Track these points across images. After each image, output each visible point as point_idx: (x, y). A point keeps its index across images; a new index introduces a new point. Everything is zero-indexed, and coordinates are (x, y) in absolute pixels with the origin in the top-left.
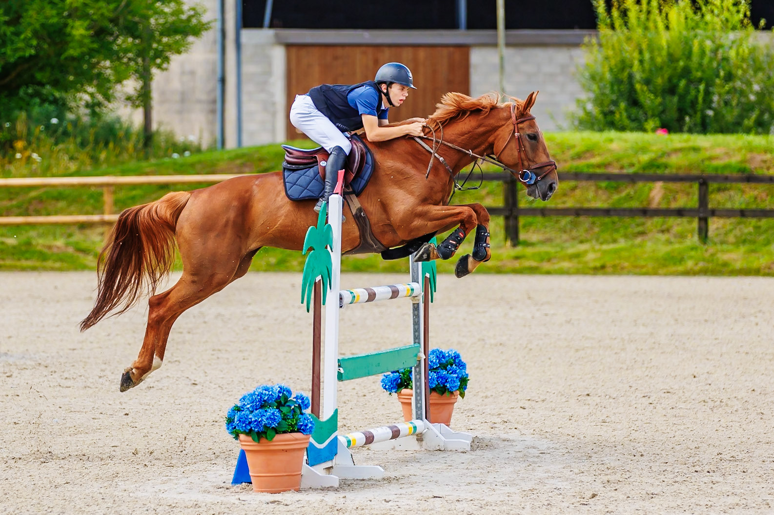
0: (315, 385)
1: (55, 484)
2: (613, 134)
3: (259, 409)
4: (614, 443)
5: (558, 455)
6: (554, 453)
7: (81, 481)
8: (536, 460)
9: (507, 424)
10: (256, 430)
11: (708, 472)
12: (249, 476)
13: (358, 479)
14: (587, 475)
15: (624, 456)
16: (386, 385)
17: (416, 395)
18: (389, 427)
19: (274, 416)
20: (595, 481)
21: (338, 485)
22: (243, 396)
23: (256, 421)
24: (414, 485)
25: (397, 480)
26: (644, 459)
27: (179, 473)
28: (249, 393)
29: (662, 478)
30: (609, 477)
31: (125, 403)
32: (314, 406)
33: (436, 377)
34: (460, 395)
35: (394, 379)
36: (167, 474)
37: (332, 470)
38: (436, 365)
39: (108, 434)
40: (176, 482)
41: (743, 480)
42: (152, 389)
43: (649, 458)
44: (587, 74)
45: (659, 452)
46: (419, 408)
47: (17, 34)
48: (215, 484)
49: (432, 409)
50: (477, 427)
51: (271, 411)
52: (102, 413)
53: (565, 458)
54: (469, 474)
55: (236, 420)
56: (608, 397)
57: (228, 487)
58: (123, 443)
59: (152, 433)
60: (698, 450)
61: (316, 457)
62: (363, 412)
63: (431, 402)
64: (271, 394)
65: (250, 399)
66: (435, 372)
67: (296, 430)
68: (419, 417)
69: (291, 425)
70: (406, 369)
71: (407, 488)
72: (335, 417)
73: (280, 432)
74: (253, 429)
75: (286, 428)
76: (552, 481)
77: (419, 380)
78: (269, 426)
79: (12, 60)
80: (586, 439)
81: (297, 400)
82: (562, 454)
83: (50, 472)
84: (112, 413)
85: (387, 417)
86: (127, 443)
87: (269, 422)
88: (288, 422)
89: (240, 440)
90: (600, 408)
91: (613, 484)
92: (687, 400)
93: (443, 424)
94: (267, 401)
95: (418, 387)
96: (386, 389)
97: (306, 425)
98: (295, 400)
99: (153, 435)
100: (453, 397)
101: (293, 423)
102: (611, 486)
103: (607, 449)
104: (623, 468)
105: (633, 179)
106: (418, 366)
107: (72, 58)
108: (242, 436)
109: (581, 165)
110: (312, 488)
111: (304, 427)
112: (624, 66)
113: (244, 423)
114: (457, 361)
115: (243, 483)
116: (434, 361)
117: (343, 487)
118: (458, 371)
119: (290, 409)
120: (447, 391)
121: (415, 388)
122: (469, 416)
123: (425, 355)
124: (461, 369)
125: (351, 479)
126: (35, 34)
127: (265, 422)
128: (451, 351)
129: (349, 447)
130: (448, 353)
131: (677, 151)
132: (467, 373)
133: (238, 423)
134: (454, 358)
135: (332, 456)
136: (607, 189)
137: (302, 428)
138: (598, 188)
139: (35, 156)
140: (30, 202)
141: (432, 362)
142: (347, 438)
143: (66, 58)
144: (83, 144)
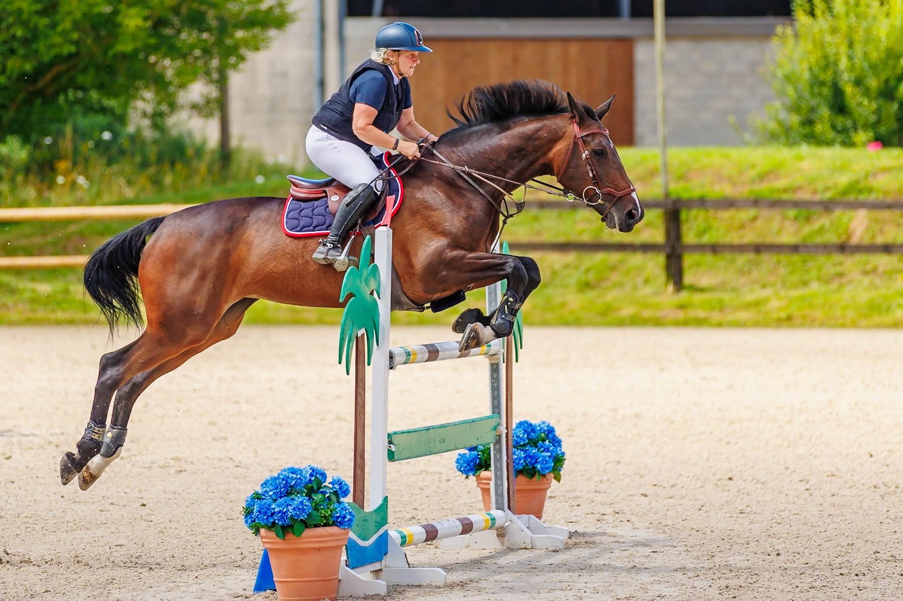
0: (357, 466)
1: (31, 592)
2: (805, 149)
3: (284, 496)
4: (747, 540)
7: (65, 589)
8: (644, 560)
9: (619, 515)
10: (280, 523)
11: (857, 575)
12: (273, 582)
13: (414, 584)
14: (703, 579)
15: (757, 555)
16: (461, 467)
17: (495, 479)
18: (458, 519)
19: (303, 505)
20: (710, 586)
21: (386, 593)
22: (265, 480)
23: (280, 512)
24: (482, 593)
26: (780, 559)
27: (190, 579)
28: (272, 476)
29: (797, 582)
30: (730, 581)
31: (145, 491)
32: (356, 493)
33: (523, 456)
34: (555, 478)
35: (470, 459)
36: (175, 580)
37: (382, 574)
38: (524, 441)
39: (114, 530)
40: (184, 589)
41: (898, 586)
42: (184, 473)
43: (787, 558)
45: (801, 550)
46: (499, 495)
47: (53, 26)
48: (232, 592)
49: (516, 497)
50: (579, 519)
51: (298, 499)
52: (112, 504)
53: (681, 558)
54: (554, 579)
55: (255, 510)
56: (755, 481)
57: (248, 595)
58: (131, 541)
59: (170, 528)
60: (852, 547)
61: (358, 558)
62: (442, 501)
63: (517, 487)
64: (300, 478)
65: (273, 484)
66: (522, 450)
67: (331, 523)
68: (499, 507)
69: (325, 517)
70: (486, 446)
71: (473, 596)
72: (383, 507)
73: (311, 525)
74: (277, 521)
75: (317, 520)
76: (657, 587)
77: (501, 460)
78: (296, 518)
79: (46, 58)
80: (713, 533)
81: (333, 485)
82: (678, 552)
83: (29, 578)
84: (125, 504)
86: (135, 541)
87: (297, 513)
88: (321, 513)
89: (262, 538)
90: (741, 496)
91: (732, 590)
92: (854, 486)
93: (532, 516)
94: (295, 487)
95: (498, 470)
96: (461, 471)
97: (344, 517)
98: (331, 486)
99: (171, 531)
100: (546, 482)
101: (327, 515)
102: (730, 593)
103: (736, 547)
104: (750, 571)
105: (828, 206)
106: (498, 441)
107: (124, 56)
108: (262, 531)
109: (763, 188)
110: (353, 596)
111: (342, 519)
112: (828, 63)
113: (265, 514)
114: (551, 436)
115: (266, 590)
116: (521, 435)
117: (392, 595)
118: (551, 448)
119: (324, 498)
120: (537, 474)
121: (495, 470)
122: (573, 506)
123: (507, 428)
124: (555, 446)
125: (405, 585)
126: (76, 26)
127: (291, 512)
128: (544, 423)
129: (403, 544)
130: (540, 426)
131: (886, 170)
132: (563, 451)
133: (258, 515)
134: (546, 432)
135: (381, 556)
136: (796, 218)
137: (339, 520)
138: (784, 218)
139: (81, 180)
140: (69, 238)
141: (518, 437)
142: (400, 532)
143: (115, 57)
144: (144, 165)
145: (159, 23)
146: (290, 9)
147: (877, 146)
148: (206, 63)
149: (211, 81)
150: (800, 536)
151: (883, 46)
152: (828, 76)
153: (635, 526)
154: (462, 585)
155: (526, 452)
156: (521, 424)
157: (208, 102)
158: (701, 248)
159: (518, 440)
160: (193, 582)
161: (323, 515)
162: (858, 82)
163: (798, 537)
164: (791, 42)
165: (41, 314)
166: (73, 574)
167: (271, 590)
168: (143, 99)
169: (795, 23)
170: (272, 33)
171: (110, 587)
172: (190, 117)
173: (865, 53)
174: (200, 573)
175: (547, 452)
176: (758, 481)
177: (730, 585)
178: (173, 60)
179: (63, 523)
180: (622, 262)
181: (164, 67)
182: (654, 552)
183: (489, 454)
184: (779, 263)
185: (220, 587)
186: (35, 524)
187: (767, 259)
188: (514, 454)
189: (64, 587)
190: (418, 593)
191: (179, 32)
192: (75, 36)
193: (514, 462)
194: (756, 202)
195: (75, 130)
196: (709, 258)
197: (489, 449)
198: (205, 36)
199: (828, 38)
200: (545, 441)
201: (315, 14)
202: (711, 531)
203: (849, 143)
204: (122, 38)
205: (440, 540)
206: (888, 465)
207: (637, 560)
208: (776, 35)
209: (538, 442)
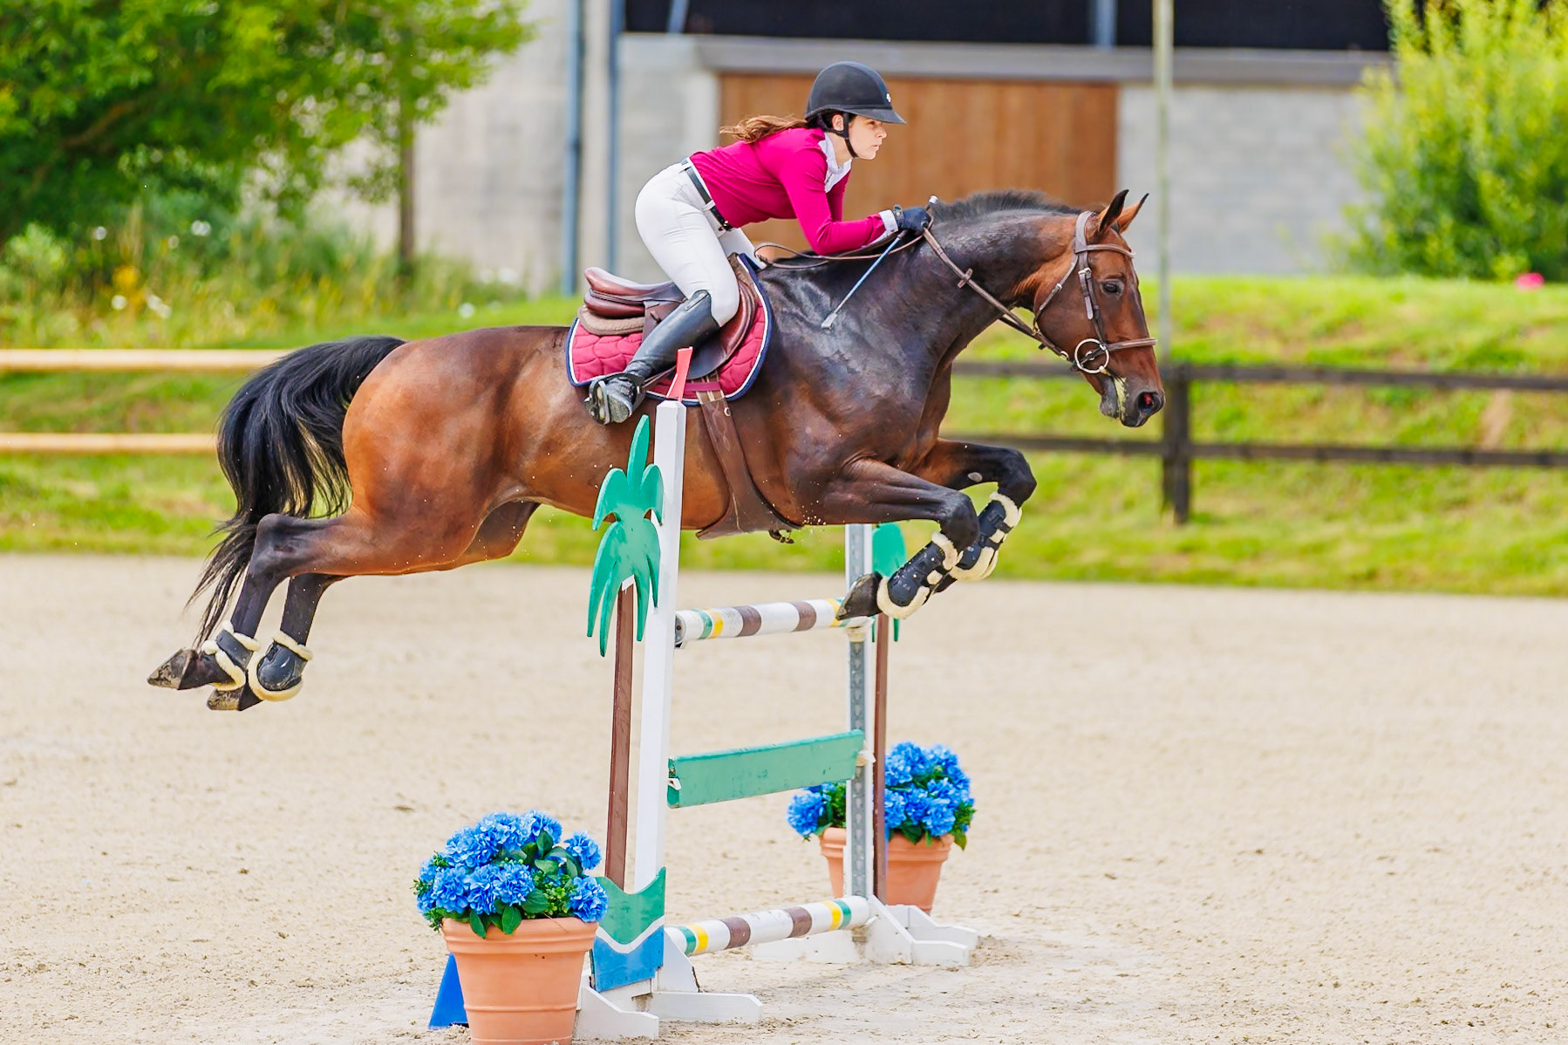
0: (614, 813)
1: (44, 1019)
2: (1408, 282)
3: (486, 864)
4: (1283, 958)
5: (1156, 980)
6: (1150, 975)
7: (103, 1014)
8: (1104, 989)
10: (478, 909)
12: (463, 1013)
13: (706, 1021)
16: (796, 820)
17: (853, 843)
18: (786, 910)
19: (518, 880)
21: (657, 1035)
22: (454, 834)
23: (478, 890)
25: (790, 1026)
26: (1339, 993)
27: (321, 1001)
28: (467, 829)
30: (1250, 1029)
31: (248, 846)
32: (612, 860)
33: (903, 803)
34: (956, 841)
35: (808, 806)
36: (294, 1003)
37: (650, 1002)
38: (906, 777)
39: (192, 914)
40: (308, 1019)
43: (1351, 992)
44: (1368, 152)
45: (1376, 978)
46: (858, 871)
47: (113, 34)
48: (392, 1027)
49: (889, 875)
51: (510, 869)
52: (190, 868)
53: (1169, 987)
54: (949, 1017)
55: (435, 886)
56: (1301, 857)
57: (419, 1033)
58: (220, 934)
59: (289, 913)
60: (1463, 976)
61: (612, 972)
62: (761, 878)
63: (889, 857)
64: (515, 833)
65: (470, 842)
66: (901, 793)
67: (566, 911)
68: (859, 891)
69: (556, 901)
70: (839, 784)
72: (656, 890)
73: (531, 914)
74: (473, 907)
75: (543, 906)
77: (862, 810)
78: (506, 901)
79: (99, 92)
80: (1226, 945)
81: (572, 846)
82: (1164, 977)
84: (212, 868)
85: (808, 891)
86: (227, 935)
87: (507, 893)
88: (549, 895)
89: (446, 934)
90: (1277, 881)
93: (914, 908)
94: (506, 847)
95: (858, 826)
96: (796, 827)
97: (590, 902)
98: (568, 847)
99: (289, 918)
100: (940, 849)
101: (559, 897)
104: (1287, 1012)
105: (1444, 383)
106: (860, 778)
107: (233, 90)
108: (447, 922)
109: (1334, 351)
110: (601, 1039)
111: (586, 905)
112: (1451, 135)
113: (453, 892)
114: (950, 772)
115: (451, 1025)
116: (901, 768)
117: (669, 1039)
118: (951, 793)
119: (555, 867)
120: (927, 834)
121: (853, 827)
122: (986, 892)
123: (875, 755)
124: (958, 789)
125: (691, 1021)
126: (153, 35)
127: (498, 892)
128: (940, 747)
129: (689, 952)
130: (932, 752)
131: (1545, 324)
132: (971, 797)
133: (441, 894)
134: (944, 764)
135: (651, 970)
136: (1388, 404)
137: (580, 907)
138: (1369, 402)
139: (154, 303)
140: (130, 405)
141: (895, 770)
142: (686, 931)
143: (219, 91)
144: (265, 280)
145: (296, 35)
146: (525, 17)
147: (1533, 279)
148: (376, 108)
149: (384, 139)
150: (1374, 953)
151: (1547, 108)
152: (1452, 157)
153: (1093, 930)
154: (789, 1024)
155: (907, 797)
156: (900, 748)
157: (378, 175)
158: (1222, 450)
159: (896, 775)
160: (324, 1007)
161: (552, 898)
162: (1503, 170)
163: (1372, 956)
164: (1389, 97)
165: (78, 534)
166: (118, 988)
167: (459, 1024)
168: (266, 167)
169: (1395, 63)
170: (494, 58)
171: (181, 1012)
172: (347, 199)
173: (1517, 120)
174: (337, 993)
175: (943, 798)
176: (1306, 858)
177: (1250, 1036)
178: (320, 100)
179: (103, 899)
180: (1086, 471)
181: (304, 112)
182: (1122, 976)
183: (844, 800)
184: (1357, 480)
185: (371, 1018)
186: (55, 899)
187: (1339, 473)
188: (888, 799)
189: (101, 1012)
190: (712, 1037)
191: (332, 51)
192: (151, 53)
193: (887, 814)
194: (1321, 373)
195: (147, 217)
196: (1237, 468)
197: (844, 790)
198: (377, 59)
199: (1454, 91)
200: (942, 778)
201: (570, 27)
202: (1223, 942)
203: (1484, 274)
204: (233, 59)
205: (753, 946)
206: (1532, 836)
207: (1093, 989)
208: (1363, 85)
209: (929, 780)
